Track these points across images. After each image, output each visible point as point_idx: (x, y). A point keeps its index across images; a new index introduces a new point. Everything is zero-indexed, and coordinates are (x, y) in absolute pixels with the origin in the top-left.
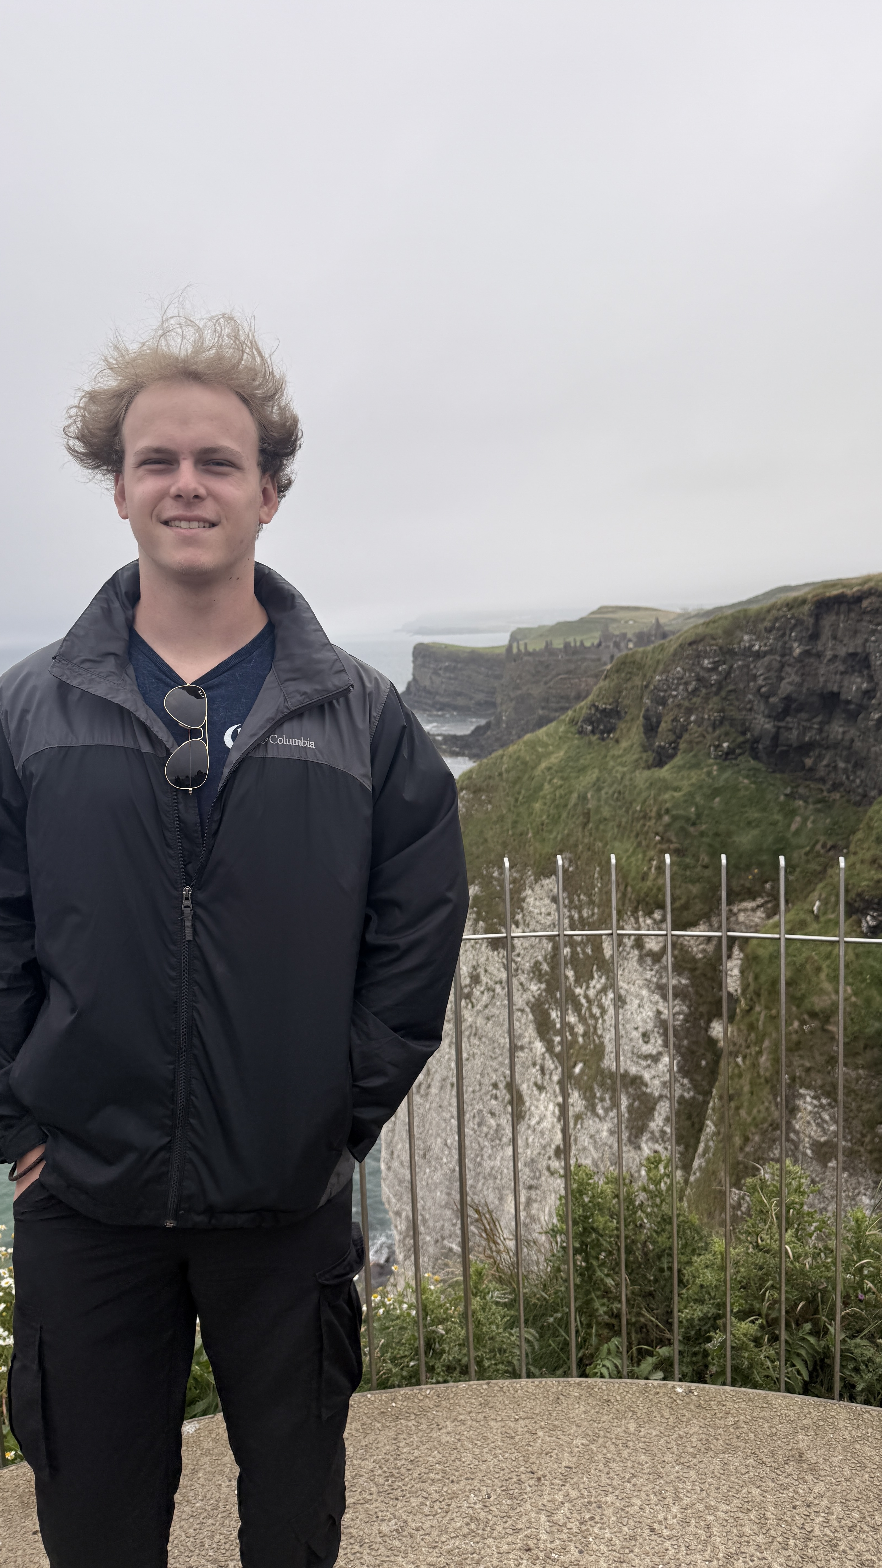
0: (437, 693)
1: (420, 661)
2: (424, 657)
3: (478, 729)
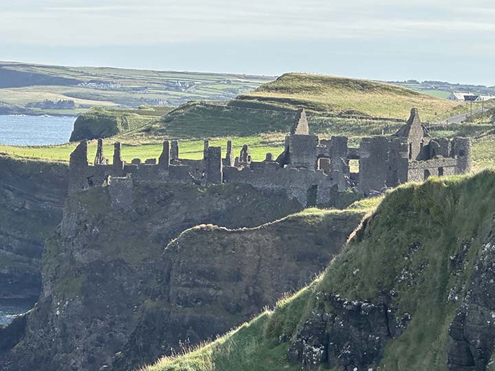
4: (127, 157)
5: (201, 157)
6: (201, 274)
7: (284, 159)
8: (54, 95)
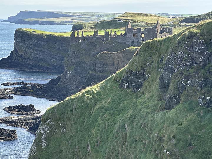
0: (28, 59)
1: (19, 39)
2: (22, 37)
3: (52, 81)
4: (85, 35)
5: (104, 34)
6: (104, 64)
7: (125, 34)
8: (68, 19)
